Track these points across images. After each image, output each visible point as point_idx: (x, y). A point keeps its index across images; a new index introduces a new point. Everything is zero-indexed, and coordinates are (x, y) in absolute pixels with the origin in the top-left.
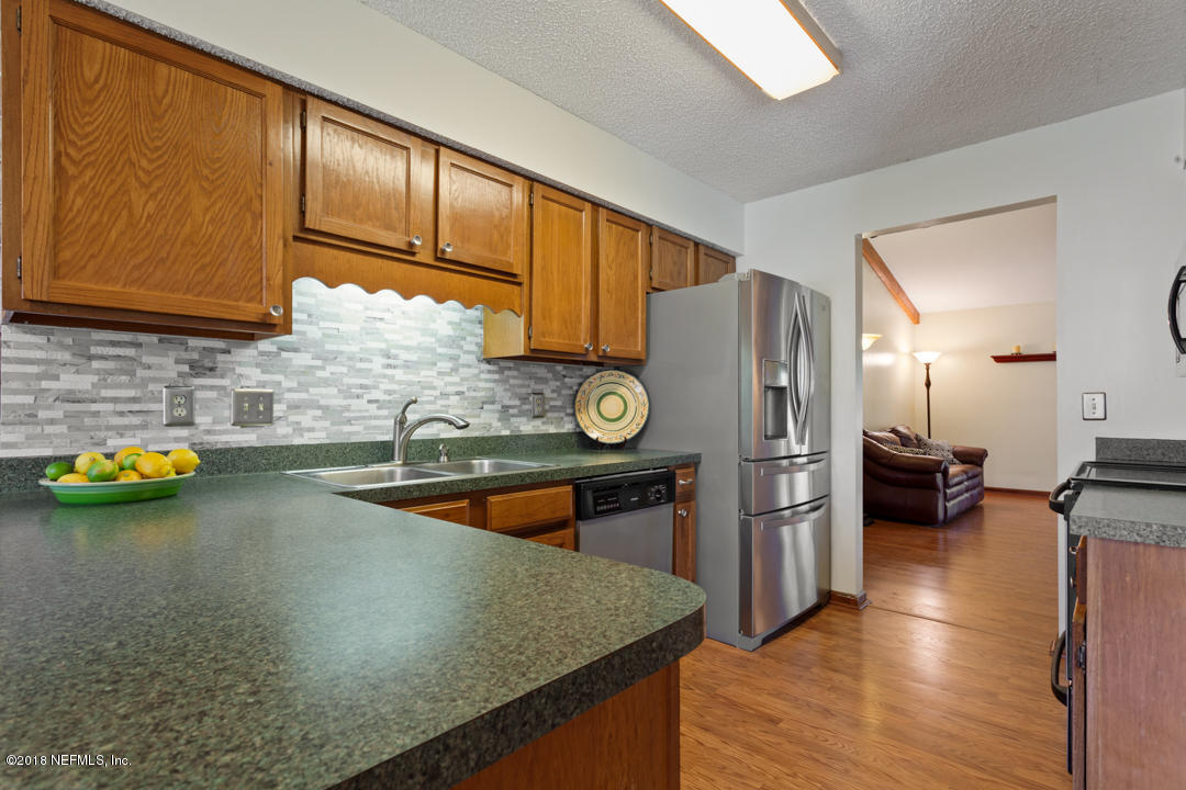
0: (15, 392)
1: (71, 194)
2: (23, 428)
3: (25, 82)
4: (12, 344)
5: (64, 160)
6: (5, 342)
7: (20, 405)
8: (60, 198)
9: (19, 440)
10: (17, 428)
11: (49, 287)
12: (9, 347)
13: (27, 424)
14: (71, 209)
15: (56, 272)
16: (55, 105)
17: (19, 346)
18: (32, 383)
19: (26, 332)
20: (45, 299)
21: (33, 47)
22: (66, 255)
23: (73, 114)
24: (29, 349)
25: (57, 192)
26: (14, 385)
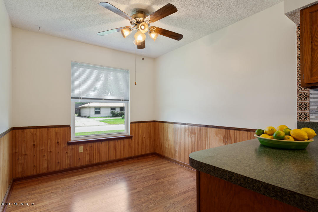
0: (313, 106)
1: (316, 54)
2: (315, 114)
3: (304, 32)
4: (312, 94)
5: (314, 47)
6: (311, 94)
7: (314, 109)
8: (313, 56)
9: (314, 118)
10: (313, 114)
11: (310, 79)
12: (311, 95)
13: (316, 114)
14: (316, 58)
15: (312, 76)
16: (311, 34)
17: (314, 94)
18: (317, 103)
19: (315, 91)
20: (309, 83)
21: (306, 23)
22: (314, 70)
23: (316, 33)
24: (316, 95)
25: (312, 55)
26: (313, 104)
